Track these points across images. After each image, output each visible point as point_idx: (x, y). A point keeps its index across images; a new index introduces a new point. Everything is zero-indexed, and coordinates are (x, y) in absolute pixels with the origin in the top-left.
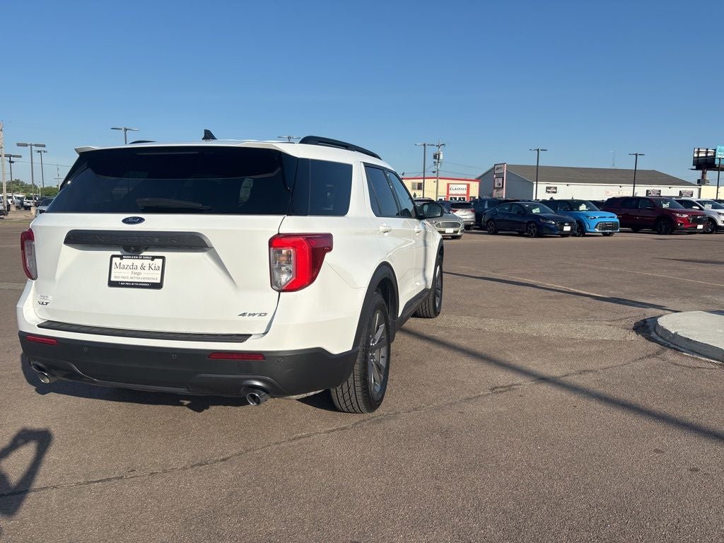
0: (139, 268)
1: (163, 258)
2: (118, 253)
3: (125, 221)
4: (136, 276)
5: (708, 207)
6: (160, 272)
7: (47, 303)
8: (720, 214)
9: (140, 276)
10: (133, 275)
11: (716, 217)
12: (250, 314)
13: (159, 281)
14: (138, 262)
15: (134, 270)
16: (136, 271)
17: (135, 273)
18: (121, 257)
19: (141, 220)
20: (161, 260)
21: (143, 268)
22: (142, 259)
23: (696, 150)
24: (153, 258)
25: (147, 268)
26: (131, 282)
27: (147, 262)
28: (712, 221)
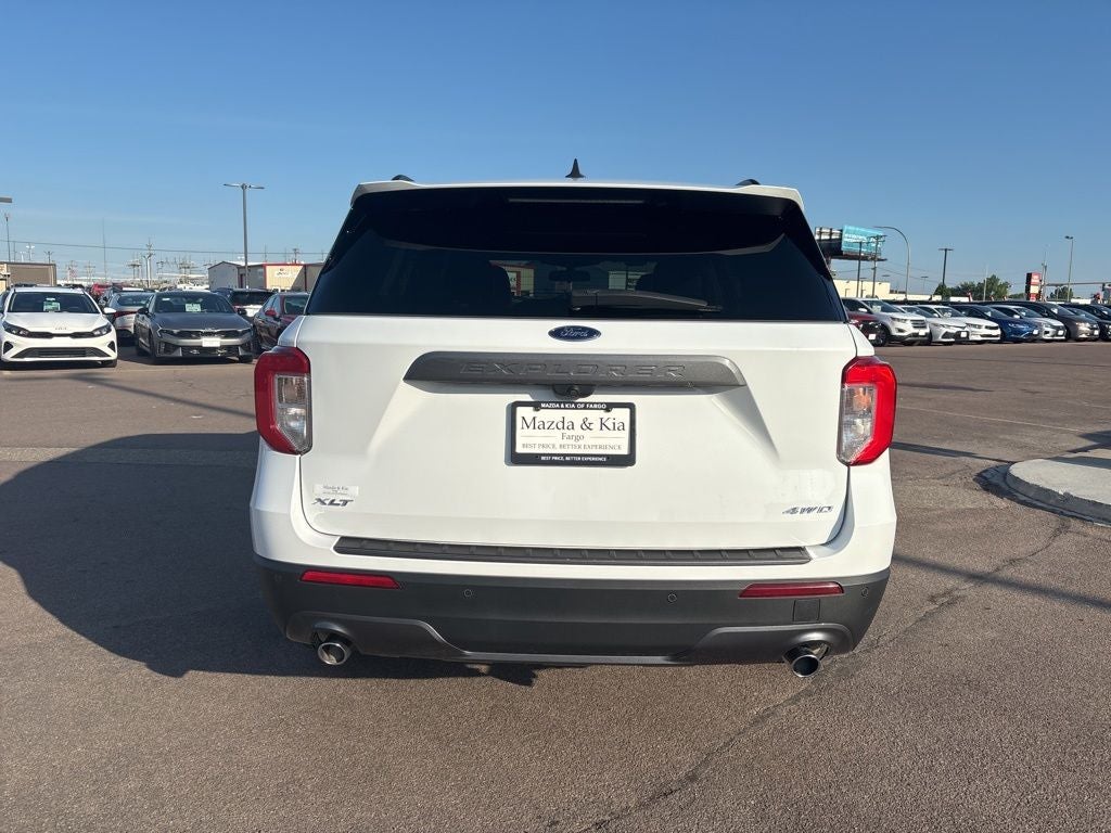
0: (577, 426)
1: (631, 406)
2: (526, 398)
3: (556, 334)
4: (572, 442)
5: (876, 309)
6: (626, 434)
7: (345, 502)
8: (893, 319)
9: (581, 442)
10: (565, 441)
11: (889, 323)
12: (803, 510)
13: (624, 451)
14: (575, 416)
15: (566, 431)
16: (571, 433)
17: (569, 438)
18: (536, 406)
19: (592, 333)
20: (627, 411)
21: (586, 425)
22: (585, 408)
23: (818, 230)
24: (609, 407)
25: (597, 425)
26: (565, 455)
27: (594, 416)
28: (885, 328)
